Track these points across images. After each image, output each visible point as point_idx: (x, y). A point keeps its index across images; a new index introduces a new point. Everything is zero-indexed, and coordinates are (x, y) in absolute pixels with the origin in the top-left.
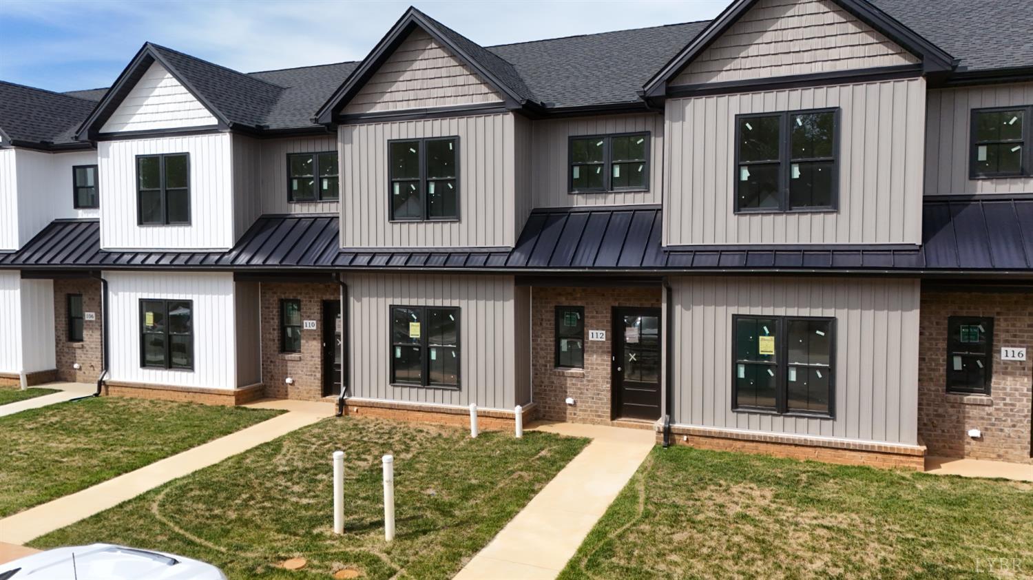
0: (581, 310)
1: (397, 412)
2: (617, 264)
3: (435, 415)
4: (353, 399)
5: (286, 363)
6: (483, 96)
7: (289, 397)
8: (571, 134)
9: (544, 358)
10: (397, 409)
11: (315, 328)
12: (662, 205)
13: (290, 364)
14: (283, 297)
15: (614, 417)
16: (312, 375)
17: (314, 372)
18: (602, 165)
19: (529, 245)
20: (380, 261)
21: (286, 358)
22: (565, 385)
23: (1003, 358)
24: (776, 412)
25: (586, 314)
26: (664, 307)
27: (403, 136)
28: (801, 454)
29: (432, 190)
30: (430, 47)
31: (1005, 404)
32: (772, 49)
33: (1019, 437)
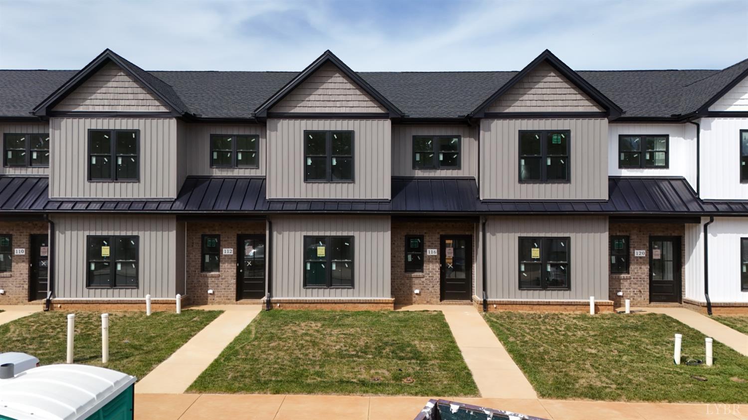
0: (218, 236)
1: (91, 305)
2: (241, 208)
3: (120, 305)
4: (57, 299)
6: (155, 106)
8: (212, 133)
9: (194, 266)
11: (24, 254)
12: (266, 176)
15: (237, 299)
16: (20, 286)
17: (22, 284)
18: (231, 152)
19: (185, 197)
20: (81, 207)
22: (207, 282)
23: (428, 254)
24: (325, 287)
25: (221, 239)
26: (267, 232)
27: (100, 127)
28: (338, 308)
29: (120, 162)
30: (119, 74)
31: (429, 277)
32: (321, 98)
33: (435, 292)
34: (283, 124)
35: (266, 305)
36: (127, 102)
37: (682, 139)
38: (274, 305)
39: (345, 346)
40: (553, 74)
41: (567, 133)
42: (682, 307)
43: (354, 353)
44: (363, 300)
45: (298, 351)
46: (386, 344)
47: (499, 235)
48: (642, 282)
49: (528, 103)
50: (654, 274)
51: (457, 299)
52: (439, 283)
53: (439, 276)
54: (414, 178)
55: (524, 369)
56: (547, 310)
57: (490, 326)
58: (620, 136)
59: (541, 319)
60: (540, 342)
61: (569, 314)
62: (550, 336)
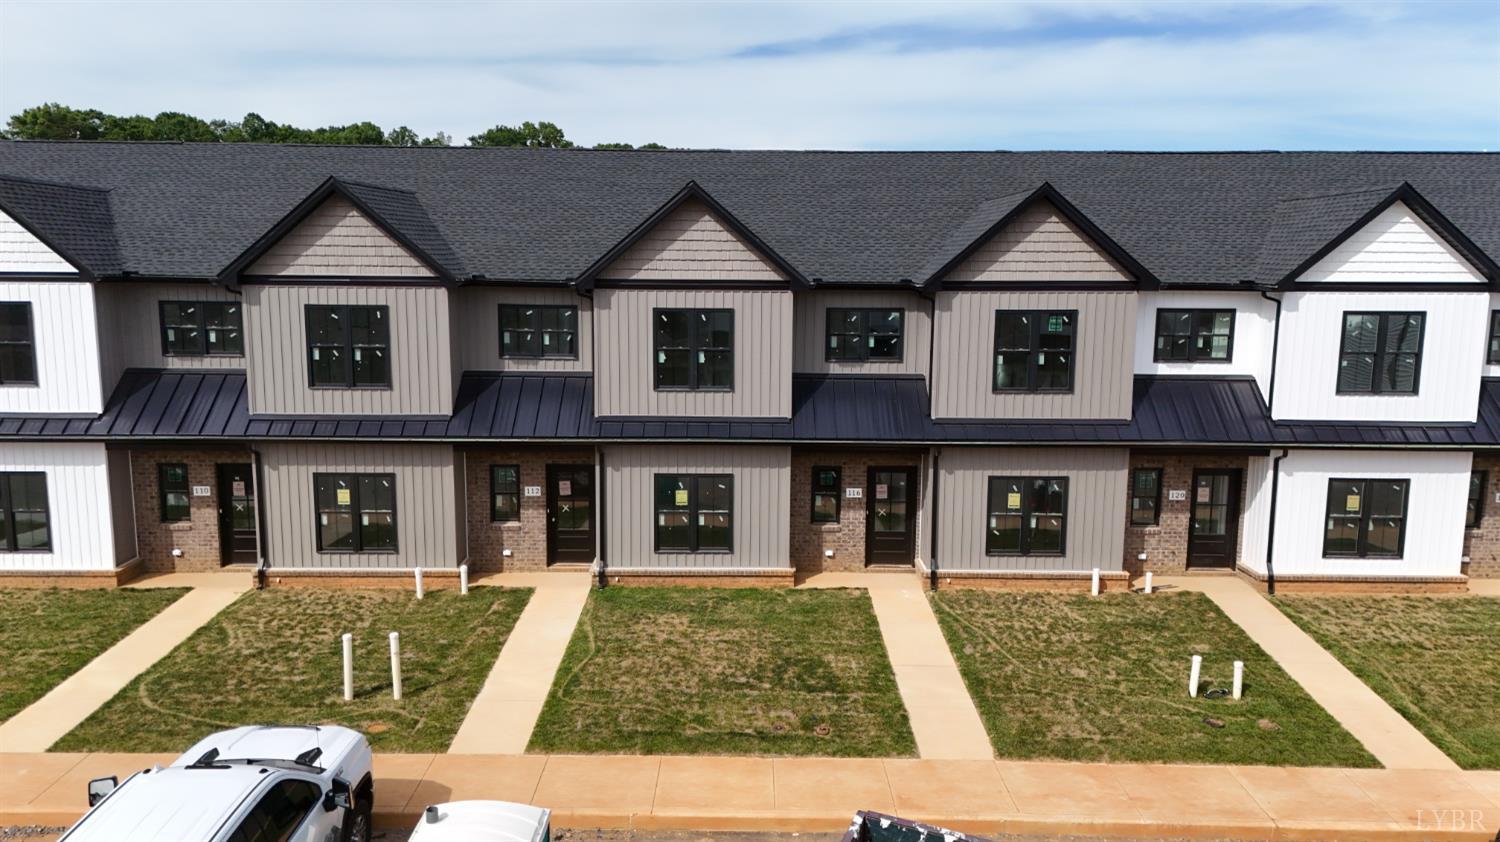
0: (517, 468)
1: (328, 579)
2: (557, 432)
4: (272, 569)
5: (171, 533)
6: (413, 268)
7: (177, 570)
8: (501, 302)
10: (326, 577)
11: (209, 494)
12: (593, 374)
13: (175, 535)
14: (163, 461)
15: (551, 561)
16: (206, 545)
17: (210, 541)
18: (531, 333)
19: (466, 411)
20: (303, 428)
21: (172, 528)
22: (502, 537)
23: (848, 496)
24: (688, 551)
25: (521, 473)
26: (598, 468)
27: (323, 302)
28: (707, 583)
29: (358, 356)
30: (351, 214)
31: (849, 530)
32: (681, 255)
33: (858, 554)
34: (620, 297)
35: (597, 579)
36: (366, 261)
37: (1256, 315)
38: (609, 579)
39: (730, 667)
40: (1054, 219)
41: (1072, 315)
42: (1235, 575)
43: (743, 680)
44: (748, 572)
45: (663, 676)
46: (787, 660)
47: (959, 473)
48: (1178, 539)
49: (1013, 266)
50: (1197, 526)
51: (891, 563)
52: (865, 539)
53: (865, 529)
54: (829, 376)
55: (981, 707)
56: (1027, 587)
57: (939, 622)
58: (1160, 311)
59: (1017, 605)
60: (1008, 656)
61: (1061, 595)
62: (1024, 643)
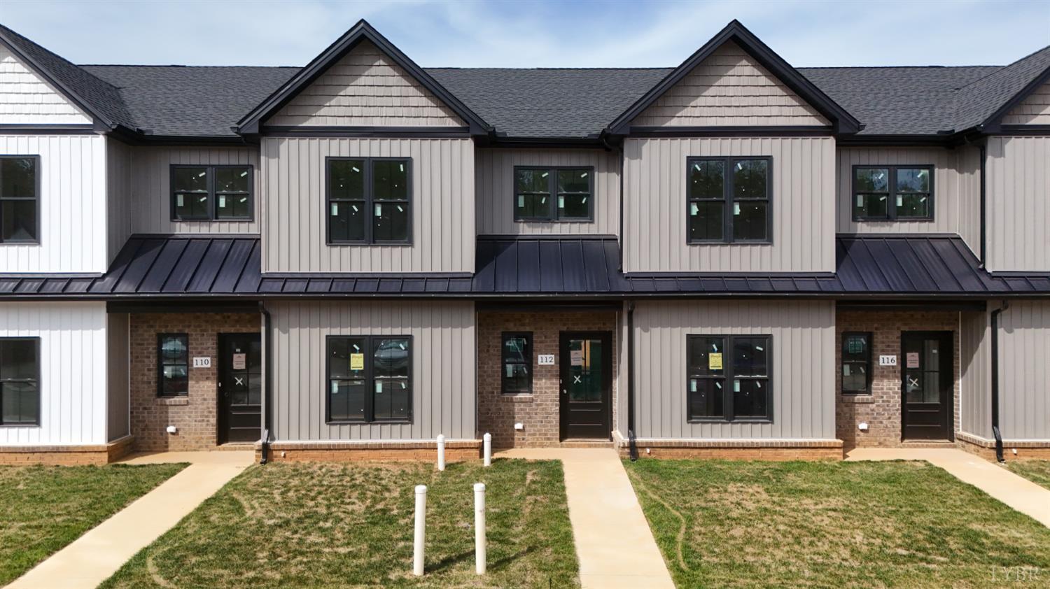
0: (529, 336)
1: (337, 453)
3: (384, 452)
4: (276, 442)
5: (167, 408)
6: (439, 119)
7: (169, 449)
8: (518, 163)
9: (490, 385)
10: (336, 450)
11: (209, 366)
12: (621, 235)
13: (171, 410)
14: (163, 331)
15: (562, 438)
16: (203, 420)
17: (207, 417)
18: (547, 195)
19: (488, 269)
20: (319, 287)
21: (168, 403)
22: (513, 410)
23: (881, 364)
24: (724, 421)
25: (534, 339)
26: (625, 329)
27: (345, 154)
28: (749, 455)
29: (379, 212)
30: (377, 63)
31: (883, 401)
32: (717, 101)
33: (893, 427)
34: (651, 147)
35: (627, 450)
36: (391, 112)
38: (640, 451)
39: (872, 537)
43: (904, 552)
44: (791, 443)
45: (798, 547)
46: (931, 530)
51: (927, 438)
52: (900, 411)
53: (900, 400)
54: (857, 236)
